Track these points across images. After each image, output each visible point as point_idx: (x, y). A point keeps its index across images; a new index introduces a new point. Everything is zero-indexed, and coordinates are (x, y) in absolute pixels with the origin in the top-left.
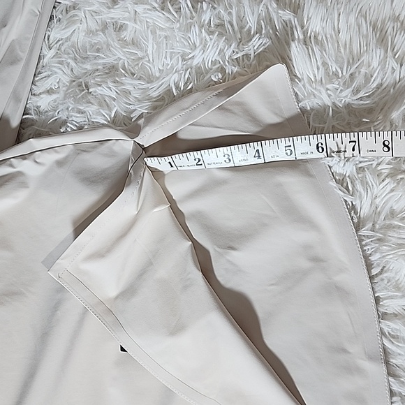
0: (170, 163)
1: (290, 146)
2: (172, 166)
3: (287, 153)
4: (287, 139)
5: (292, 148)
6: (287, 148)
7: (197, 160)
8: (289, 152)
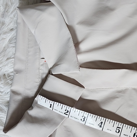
0: (51, 105)
1: (120, 128)
2: (51, 107)
3: (116, 131)
4: (120, 123)
5: (120, 130)
6: (118, 128)
7: (67, 111)
8: (118, 131)
